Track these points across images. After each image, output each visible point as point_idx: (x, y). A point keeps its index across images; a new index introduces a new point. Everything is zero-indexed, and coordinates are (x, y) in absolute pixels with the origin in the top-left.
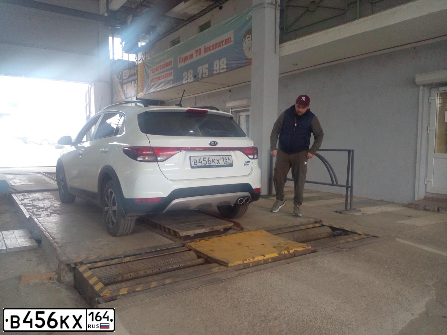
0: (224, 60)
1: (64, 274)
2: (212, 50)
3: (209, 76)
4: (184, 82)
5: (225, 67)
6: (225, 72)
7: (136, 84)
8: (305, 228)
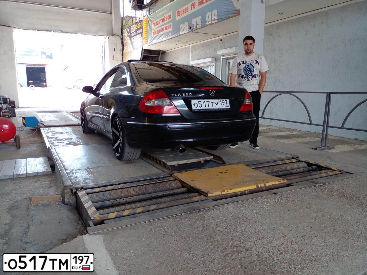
0: (215, 12)
1: (68, 197)
2: (205, 3)
4: (181, 33)
5: (216, 18)
6: (216, 23)
7: (141, 36)
8: (283, 163)
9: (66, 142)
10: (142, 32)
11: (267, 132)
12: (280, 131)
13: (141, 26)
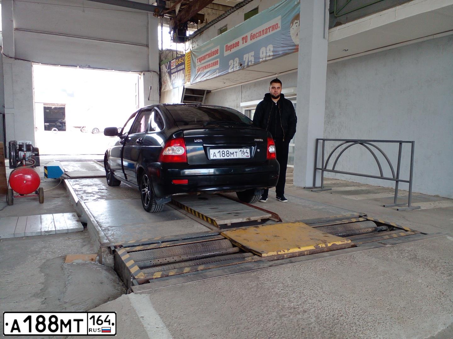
0: (271, 47)
1: (105, 256)
2: (259, 37)
3: (255, 64)
4: (230, 71)
5: (272, 54)
6: (271, 59)
7: (183, 73)
8: (348, 222)
9: (96, 196)
10: (184, 69)
11: (331, 186)
12: (347, 186)
13: (183, 62)
